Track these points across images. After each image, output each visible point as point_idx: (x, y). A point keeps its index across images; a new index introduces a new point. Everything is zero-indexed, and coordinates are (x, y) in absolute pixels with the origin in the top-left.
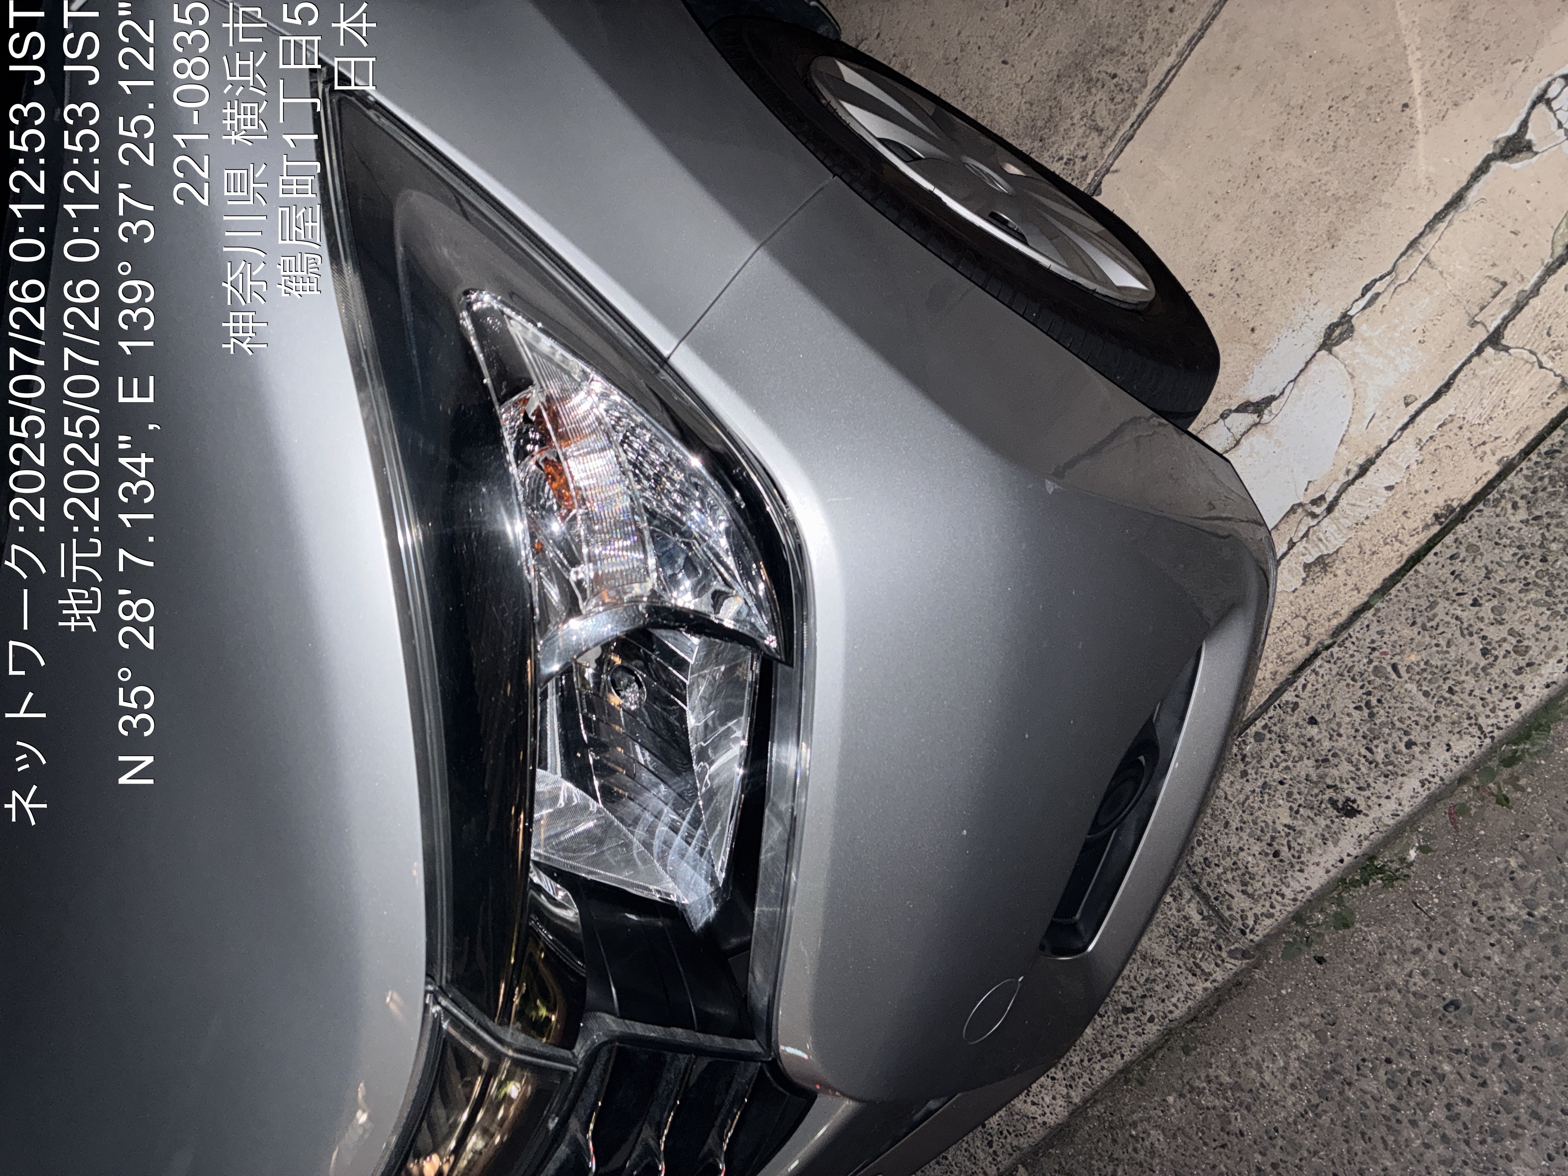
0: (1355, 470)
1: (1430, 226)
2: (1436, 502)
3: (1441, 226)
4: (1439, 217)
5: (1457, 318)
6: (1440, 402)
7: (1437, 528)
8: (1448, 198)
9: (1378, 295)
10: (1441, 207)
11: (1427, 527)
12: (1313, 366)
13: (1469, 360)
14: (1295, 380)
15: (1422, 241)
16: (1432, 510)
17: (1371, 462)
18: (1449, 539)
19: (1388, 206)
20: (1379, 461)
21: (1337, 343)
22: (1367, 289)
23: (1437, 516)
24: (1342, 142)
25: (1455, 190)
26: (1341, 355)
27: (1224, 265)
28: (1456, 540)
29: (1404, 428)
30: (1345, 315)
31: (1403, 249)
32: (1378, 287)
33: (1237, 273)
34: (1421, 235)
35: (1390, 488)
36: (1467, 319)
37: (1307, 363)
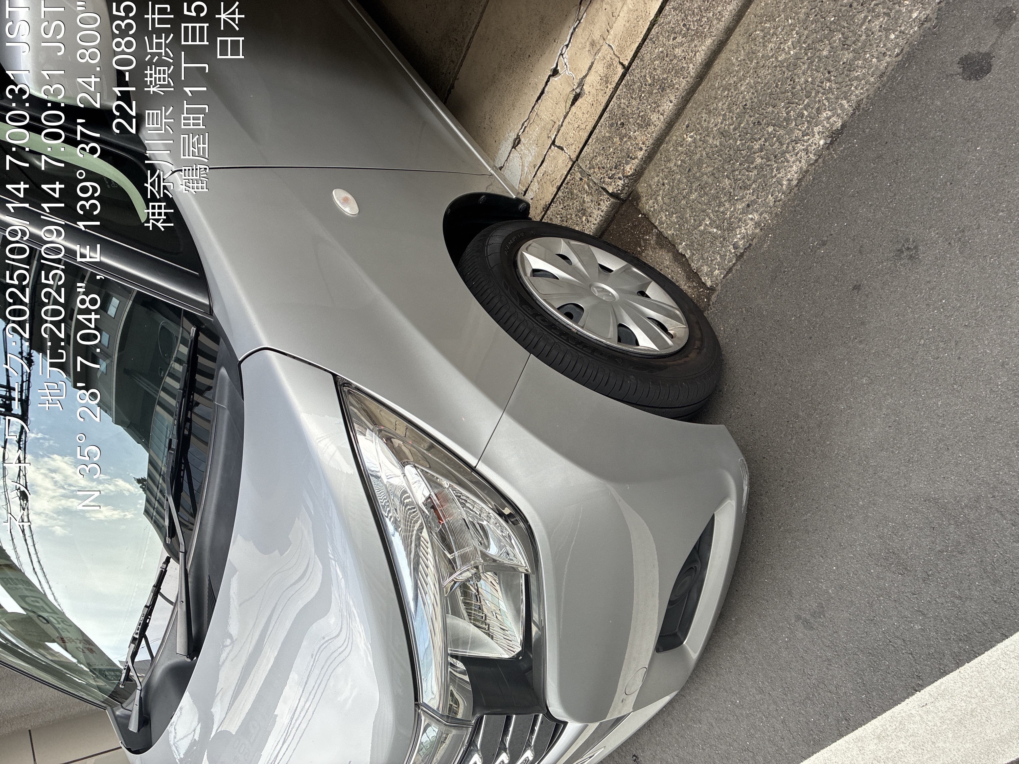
0: (523, 193)
1: (537, 101)
2: (543, 203)
3: (540, 101)
4: (539, 98)
5: (545, 135)
6: (542, 167)
7: (543, 213)
8: (540, 92)
9: (526, 127)
10: (538, 95)
11: (541, 212)
12: (511, 155)
13: (548, 151)
14: (507, 160)
15: (536, 107)
16: (542, 206)
17: (527, 190)
18: (546, 216)
19: (526, 94)
20: (529, 189)
21: (517, 146)
22: (523, 125)
23: (543, 208)
24: (515, 69)
25: (542, 88)
26: (518, 150)
27: (487, 117)
28: (547, 217)
29: (534, 177)
30: (518, 135)
31: (530, 110)
32: (526, 124)
33: (491, 119)
34: (535, 104)
35: (532, 199)
36: (546, 136)
37: (510, 153)
